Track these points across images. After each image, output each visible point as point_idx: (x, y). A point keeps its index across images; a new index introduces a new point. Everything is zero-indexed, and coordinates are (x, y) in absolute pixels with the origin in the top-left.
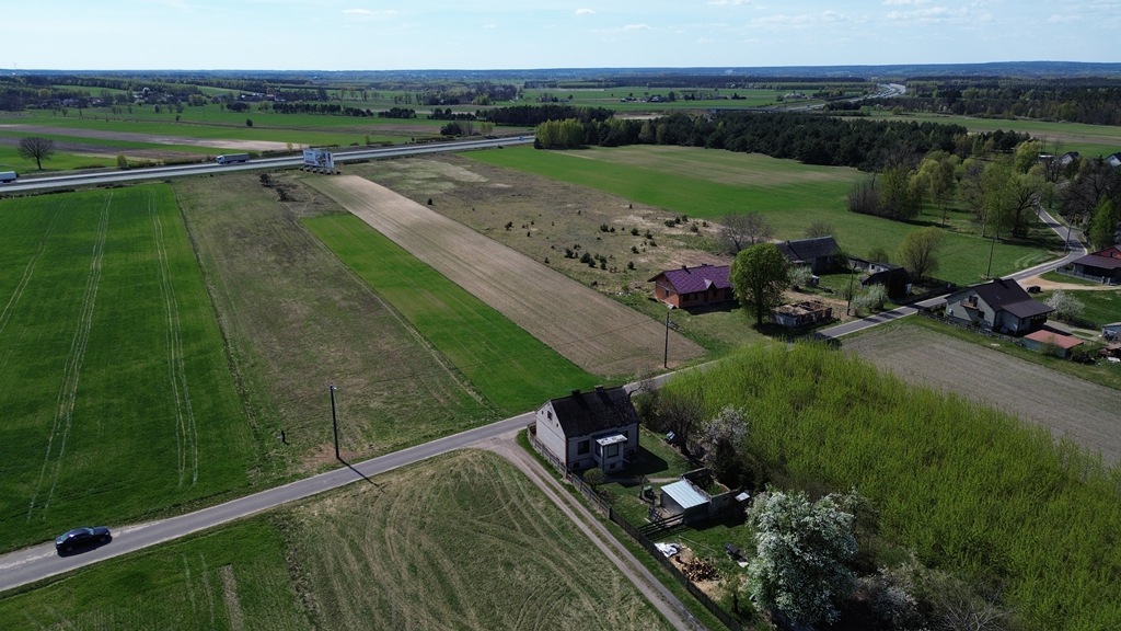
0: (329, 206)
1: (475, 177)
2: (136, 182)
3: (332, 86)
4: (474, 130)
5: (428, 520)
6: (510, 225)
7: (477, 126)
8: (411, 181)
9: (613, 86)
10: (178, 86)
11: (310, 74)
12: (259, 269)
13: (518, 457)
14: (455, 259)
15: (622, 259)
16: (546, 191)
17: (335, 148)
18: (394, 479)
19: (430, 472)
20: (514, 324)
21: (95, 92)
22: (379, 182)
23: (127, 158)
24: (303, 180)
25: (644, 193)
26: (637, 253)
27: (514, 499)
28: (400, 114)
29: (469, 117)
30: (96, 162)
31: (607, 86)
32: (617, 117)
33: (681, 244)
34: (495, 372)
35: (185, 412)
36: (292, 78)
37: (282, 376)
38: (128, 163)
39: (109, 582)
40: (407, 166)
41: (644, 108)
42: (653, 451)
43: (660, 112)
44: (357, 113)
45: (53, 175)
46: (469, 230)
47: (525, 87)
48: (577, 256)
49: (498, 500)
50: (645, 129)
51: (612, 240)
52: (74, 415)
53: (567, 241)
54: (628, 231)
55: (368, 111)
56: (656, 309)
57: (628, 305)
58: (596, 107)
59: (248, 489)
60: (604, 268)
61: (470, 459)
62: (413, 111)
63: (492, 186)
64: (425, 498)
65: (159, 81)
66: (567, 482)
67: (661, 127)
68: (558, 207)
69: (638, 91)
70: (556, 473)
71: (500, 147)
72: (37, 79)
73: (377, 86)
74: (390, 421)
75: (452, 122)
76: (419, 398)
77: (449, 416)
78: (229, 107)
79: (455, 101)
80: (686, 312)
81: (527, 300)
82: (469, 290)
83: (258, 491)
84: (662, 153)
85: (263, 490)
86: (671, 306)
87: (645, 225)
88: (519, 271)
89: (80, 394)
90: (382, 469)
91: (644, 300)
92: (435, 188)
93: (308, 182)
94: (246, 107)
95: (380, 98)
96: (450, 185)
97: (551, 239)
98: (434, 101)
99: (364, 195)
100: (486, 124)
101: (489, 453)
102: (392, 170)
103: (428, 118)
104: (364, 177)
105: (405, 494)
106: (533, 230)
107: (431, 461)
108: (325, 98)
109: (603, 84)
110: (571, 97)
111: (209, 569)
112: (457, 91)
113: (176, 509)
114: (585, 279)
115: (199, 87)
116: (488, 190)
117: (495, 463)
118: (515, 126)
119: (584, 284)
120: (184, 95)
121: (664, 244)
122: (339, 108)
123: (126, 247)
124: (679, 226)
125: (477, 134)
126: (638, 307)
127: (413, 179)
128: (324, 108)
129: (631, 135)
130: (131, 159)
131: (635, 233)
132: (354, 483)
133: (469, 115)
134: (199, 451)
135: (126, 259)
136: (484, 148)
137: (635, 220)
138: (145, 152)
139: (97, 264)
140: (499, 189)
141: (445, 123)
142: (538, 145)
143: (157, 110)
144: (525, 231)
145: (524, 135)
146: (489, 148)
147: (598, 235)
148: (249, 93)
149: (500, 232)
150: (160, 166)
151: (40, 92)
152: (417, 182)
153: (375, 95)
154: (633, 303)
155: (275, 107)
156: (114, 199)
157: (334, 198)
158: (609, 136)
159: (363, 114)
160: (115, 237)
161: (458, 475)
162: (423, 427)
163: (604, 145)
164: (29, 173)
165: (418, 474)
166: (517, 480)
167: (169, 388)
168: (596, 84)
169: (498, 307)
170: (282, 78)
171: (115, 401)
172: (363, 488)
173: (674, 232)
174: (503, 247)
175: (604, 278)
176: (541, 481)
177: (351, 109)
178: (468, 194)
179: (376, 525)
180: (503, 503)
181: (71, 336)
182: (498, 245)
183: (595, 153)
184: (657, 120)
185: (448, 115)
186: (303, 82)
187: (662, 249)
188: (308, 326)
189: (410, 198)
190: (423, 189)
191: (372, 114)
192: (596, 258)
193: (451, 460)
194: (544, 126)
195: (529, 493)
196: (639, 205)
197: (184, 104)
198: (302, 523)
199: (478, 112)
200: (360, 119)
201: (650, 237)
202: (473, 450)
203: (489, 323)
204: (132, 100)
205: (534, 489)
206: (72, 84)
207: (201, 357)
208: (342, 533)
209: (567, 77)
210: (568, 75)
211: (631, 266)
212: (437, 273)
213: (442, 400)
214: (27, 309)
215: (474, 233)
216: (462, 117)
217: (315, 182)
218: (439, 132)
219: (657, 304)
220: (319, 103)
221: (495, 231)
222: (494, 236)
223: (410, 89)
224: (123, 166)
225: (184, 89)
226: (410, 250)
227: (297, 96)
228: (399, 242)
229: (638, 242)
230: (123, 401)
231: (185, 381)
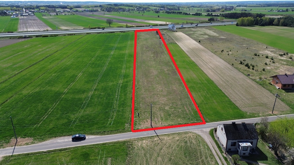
0: (171, 41)
1: (215, 34)
2: (128, 31)
3: (181, 6)
4: (218, 20)
5: (173, 158)
6: (223, 51)
7: (219, 18)
8: (196, 35)
9: (266, 7)
10: (145, 7)
11: (177, 3)
12: (148, 58)
13: (208, 140)
14: (203, 61)
15: (261, 66)
16: (237, 40)
17: (178, 24)
18: (165, 138)
19: (177, 138)
20: (217, 86)
21: (127, 8)
22: (187, 34)
23: (128, 25)
24: (167, 33)
25: (272, 43)
26: (267, 65)
27: (204, 158)
28: (198, 15)
29: (218, 16)
30: (121, 26)
31: (264, 7)
32: (266, 17)
33: (285, 63)
34: (207, 103)
35: (117, 100)
36: (172, 4)
37: (144, 93)
38: (128, 26)
39: (80, 154)
40: (196, 30)
41: (276, 14)
42: (262, 150)
43: (282, 15)
44: (186, 14)
45: (112, 28)
46: (209, 51)
47: (237, 7)
48: (244, 64)
49: (198, 156)
50: (276, 21)
51: (258, 59)
52: (91, 96)
53: (241, 58)
54: (264, 56)
55: (189, 14)
56: (271, 88)
57: (260, 85)
58: (259, 13)
59: (124, 131)
60: (253, 69)
61: (191, 136)
62: (201, 14)
63: (220, 37)
64: (173, 148)
65: (141, 5)
66: (225, 155)
67: (282, 21)
68: (240, 46)
69: (275, 8)
70: (221, 150)
71: (225, 25)
72: (116, 5)
73: (193, 7)
74: (170, 115)
75: (212, 17)
76: (180, 108)
77: (188, 117)
78: (155, 12)
79: (214, 11)
80: (284, 91)
81: (224, 78)
82: (205, 72)
83: (126, 132)
84: (281, 29)
85: (127, 132)
86: (278, 88)
87: (271, 54)
88: (223, 67)
89: (95, 90)
90: (163, 133)
91: (267, 84)
92: (202, 37)
93: (168, 33)
94: (159, 12)
95: (194, 10)
96: (207, 36)
97: (236, 57)
98: (208, 11)
99: (181, 38)
100: (222, 18)
101: (199, 135)
102: (191, 31)
103: (205, 16)
104: (183, 33)
105: (168, 145)
106: (230, 53)
107: (179, 134)
108: (179, 10)
109: (263, 6)
110: (251, 10)
111: (105, 157)
112: (216, 8)
113: (104, 133)
114: (245, 73)
115: (150, 7)
116: (218, 38)
117: (200, 140)
118: (231, 18)
119: (245, 74)
120: (145, 9)
121: (278, 62)
122: (182, 12)
123: (120, 49)
124: (285, 56)
125: (219, 21)
126: (264, 86)
127: (196, 34)
128: (178, 13)
129: (271, 23)
130: (129, 25)
131: (267, 57)
132: (153, 136)
133: (218, 15)
134: (116, 114)
135: (119, 52)
136: (220, 25)
137: (268, 52)
138: (133, 23)
139: (112, 53)
140: (222, 38)
141: (210, 17)
142: (237, 25)
143: (139, 12)
144: (228, 53)
145: (233, 21)
146: (221, 25)
147: (253, 57)
148: (161, 8)
149: (219, 53)
150: (135, 27)
151: (116, 8)
152: (197, 35)
153: (192, 9)
154: (262, 84)
155: (166, 12)
156: (122, 35)
157: (173, 39)
158: (262, 23)
159: (188, 14)
160: (119, 46)
161: (186, 142)
162: (179, 120)
163: (260, 26)
164: (107, 28)
165: (174, 138)
166: (206, 149)
167: (116, 92)
168: (260, 6)
169: (213, 79)
170: (170, 4)
171: (102, 94)
172: (156, 139)
173: (282, 58)
174: (219, 58)
175: (252, 73)
176: (215, 152)
177: (185, 13)
178: (212, 39)
179: (156, 155)
180: (200, 158)
181: (100, 72)
182: (217, 57)
183: (257, 28)
184: (280, 18)
185: (211, 15)
186: (175, 5)
187: (277, 64)
188: (156, 78)
189: (194, 40)
190: (199, 37)
191: (190, 14)
192: (251, 65)
193: (185, 135)
194: (240, 19)
195: (210, 156)
196: (270, 47)
197: (145, 11)
198: (135, 148)
199: (220, 14)
200: (187, 16)
201: (272, 59)
202: (193, 133)
203: (209, 85)
204: (134, 10)
205: (212, 155)
206: (123, 6)
207: (126, 84)
208: (145, 155)
209: (251, 4)
210: (251, 3)
211: (264, 70)
212: (196, 65)
213: (187, 111)
214: (93, 63)
215: (211, 53)
216: (215, 16)
217: (170, 34)
218: (207, 20)
219: (272, 86)
220: (177, 11)
221: (217, 52)
222: (217, 54)
223: (202, 7)
224: (127, 27)
225: (146, 7)
226: (190, 56)
227: (172, 9)
228: (188, 54)
229: (268, 61)
230: (104, 94)
231: (120, 91)
